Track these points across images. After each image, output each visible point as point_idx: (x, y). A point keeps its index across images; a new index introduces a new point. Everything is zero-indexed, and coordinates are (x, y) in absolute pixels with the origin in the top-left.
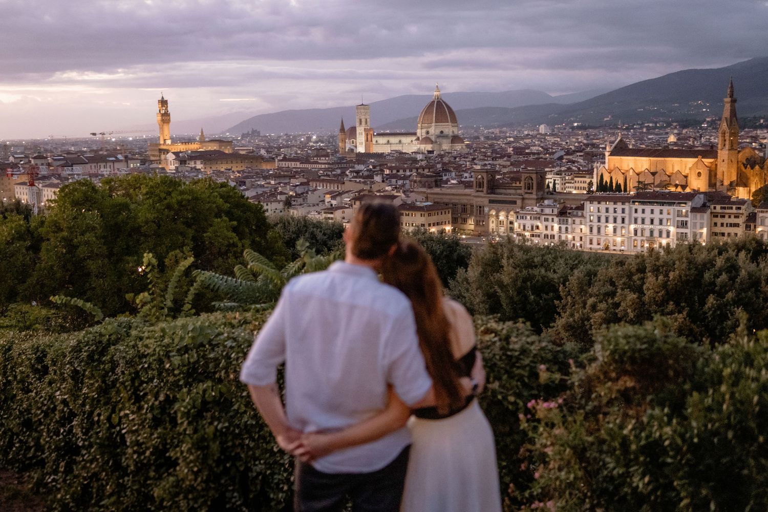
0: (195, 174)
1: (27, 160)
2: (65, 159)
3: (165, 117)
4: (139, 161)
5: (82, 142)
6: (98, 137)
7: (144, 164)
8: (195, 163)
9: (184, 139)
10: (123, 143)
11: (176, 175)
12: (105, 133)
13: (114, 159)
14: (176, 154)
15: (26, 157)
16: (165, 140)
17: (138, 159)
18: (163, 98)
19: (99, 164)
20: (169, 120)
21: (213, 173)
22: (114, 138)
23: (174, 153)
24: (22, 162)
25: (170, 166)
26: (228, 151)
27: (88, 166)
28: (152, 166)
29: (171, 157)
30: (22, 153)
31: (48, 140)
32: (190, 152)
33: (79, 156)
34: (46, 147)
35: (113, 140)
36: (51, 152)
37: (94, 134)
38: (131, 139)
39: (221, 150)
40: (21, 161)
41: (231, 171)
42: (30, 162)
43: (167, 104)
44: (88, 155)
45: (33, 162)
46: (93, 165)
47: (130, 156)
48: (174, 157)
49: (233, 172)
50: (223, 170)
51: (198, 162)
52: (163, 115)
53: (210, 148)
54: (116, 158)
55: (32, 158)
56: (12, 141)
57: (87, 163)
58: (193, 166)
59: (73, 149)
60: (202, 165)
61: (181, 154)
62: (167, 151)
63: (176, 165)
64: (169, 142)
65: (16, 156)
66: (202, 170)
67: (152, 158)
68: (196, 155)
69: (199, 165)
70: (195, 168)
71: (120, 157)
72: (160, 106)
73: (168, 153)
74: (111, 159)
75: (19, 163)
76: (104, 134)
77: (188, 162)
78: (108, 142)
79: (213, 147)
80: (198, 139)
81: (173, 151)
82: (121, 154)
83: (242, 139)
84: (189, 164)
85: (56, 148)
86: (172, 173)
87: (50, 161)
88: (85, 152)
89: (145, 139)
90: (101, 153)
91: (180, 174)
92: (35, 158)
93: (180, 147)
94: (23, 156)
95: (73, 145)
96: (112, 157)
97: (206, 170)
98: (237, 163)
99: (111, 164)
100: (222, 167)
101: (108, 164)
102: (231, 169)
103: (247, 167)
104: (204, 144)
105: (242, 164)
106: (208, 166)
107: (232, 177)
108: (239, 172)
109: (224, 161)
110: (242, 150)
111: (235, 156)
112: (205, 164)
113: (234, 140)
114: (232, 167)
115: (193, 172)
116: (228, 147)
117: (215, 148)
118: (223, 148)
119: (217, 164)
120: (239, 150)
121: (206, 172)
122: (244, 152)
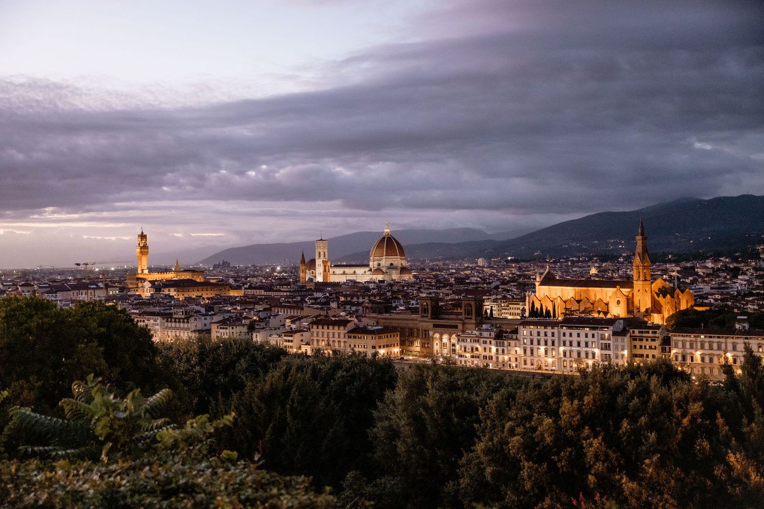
0: (168, 300)
1: (14, 288)
2: (50, 286)
3: (144, 248)
4: (118, 288)
5: (68, 271)
6: (82, 267)
7: (123, 292)
8: (169, 291)
9: (161, 269)
10: (105, 272)
11: (151, 302)
12: (88, 263)
13: (95, 286)
14: (153, 282)
15: (14, 285)
16: (142, 270)
17: (117, 287)
18: (142, 233)
19: (81, 291)
20: (147, 252)
21: (185, 300)
22: (97, 268)
23: (150, 281)
24: (10, 290)
25: (146, 294)
26: (200, 279)
27: (71, 293)
28: (129, 293)
29: (147, 285)
30: (10, 282)
31: (38, 270)
32: (164, 280)
33: (63, 284)
34: (35, 276)
35: (97, 270)
36: (39, 280)
37: (78, 264)
38: (113, 269)
39: (193, 279)
40: (9, 288)
41: (201, 298)
42: (17, 289)
43: (146, 238)
44: (72, 283)
45: (20, 289)
46: (75, 292)
47: (110, 284)
48: (150, 285)
49: (204, 299)
50: (194, 297)
51: (172, 290)
52: (141, 248)
53: (183, 277)
54: (97, 285)
55: (20, 286)
56: (4, 270)
57: (70, 291)
58: (167, 293)
59: (59, 277)
60: (175, 293)
61: (156, 283)
62: (144, 280)
63: (152, 292)
64: (146, 271)
65: (5, 284)
66: (175, 297)
67: (130, 286)
68: (170, 283)
69: (173, 292)
70: (169, 295)
71: (101, 285)
72: (140, 239)
73: (145, 281)
74: (92, 287)
75: (7, 290)
76: (87, 264)
77: (162, 289)
78: (92, 272)
79: (186, 276)
80: (173, 269)
81: (150, 280)
82: (102, 282)
83: (214, 270)
84: (163, 291)
85: (43, 277)
86: (147, 300)
87: (36, 289)
88: (69, 280)
89: (126, 269)
90: (84, 281)
91: (154, 301)
92: (22, 286)
93: (156, 276)
94: (11, 284)
95: (59, 274)
96: (93, 285)
97: (178, 297)
98: (207, 290)
99: (93, 291)
100: (194, 294)
101: (90, 291)
102: (202, 296)
103: (216, 295)
104: (178, 274)
105: (212, 292)
106: (181, 294)
107: (202, 303)
108: (208, 299)
109: (195, 289)
110: (212, 279)
111: (206, 285)
112: (178, 291)
113: (206, 270)
114: (202, 294)
115: (167, 299)
116: (200, 277)
117: (188, 277)
118: (195, 277)
119: (189, 291)
120: (210, 279)
121: (179, 299)
122: (214, 281)
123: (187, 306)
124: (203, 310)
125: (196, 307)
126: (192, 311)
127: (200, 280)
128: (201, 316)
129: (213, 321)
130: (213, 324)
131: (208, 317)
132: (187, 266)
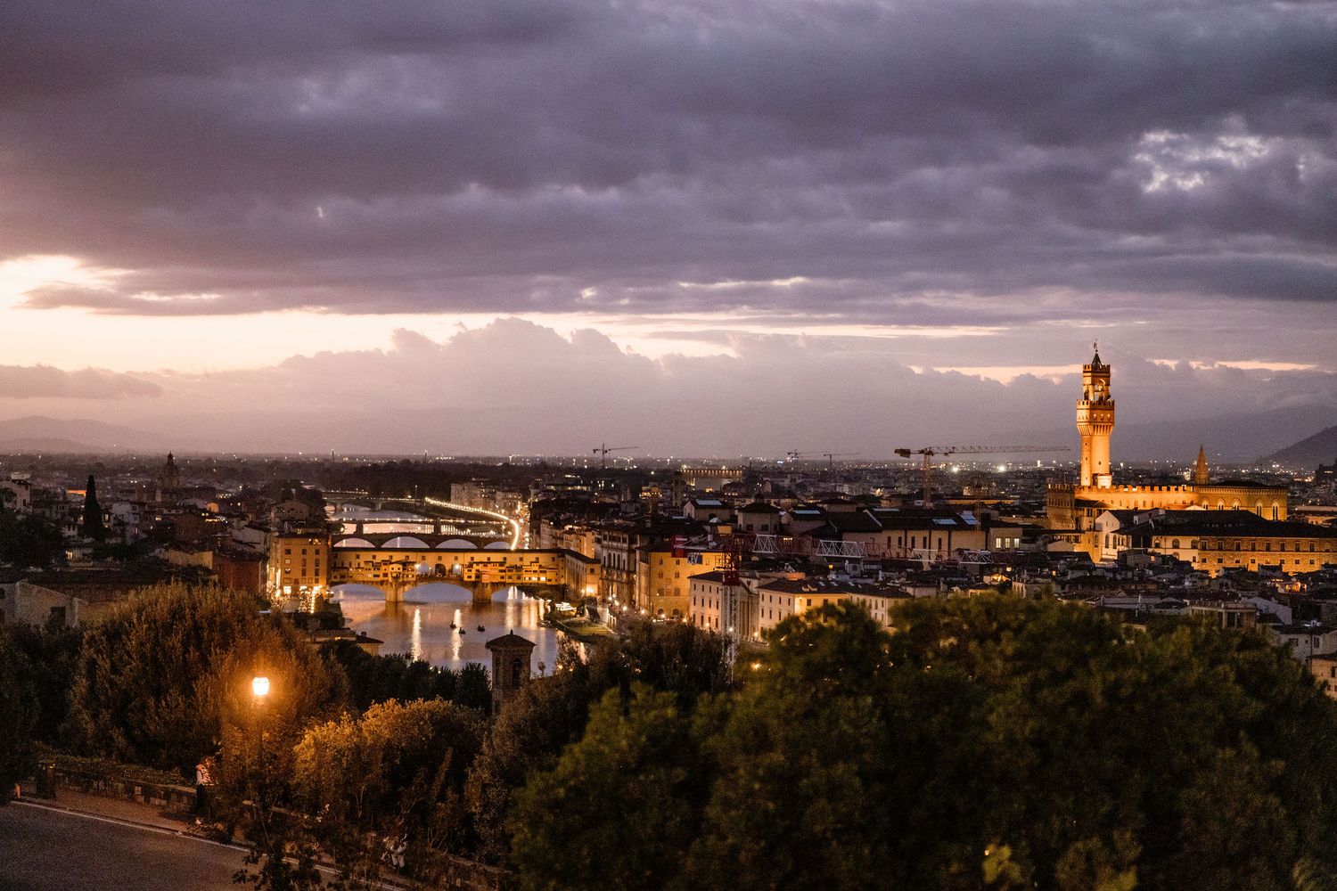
0: (1173, 576)
1: (726, 514)
2: (824, 515)
3: (1102, 406)
4: (1020, 530)
5: (872, 472)
6: (915, 462)
7: (1033, 541)
8: (1176, 546)
9: (1148, 474)
10: (977, 478)
11: (1119, 577)
12: (934, 450)
13: (950, 522)
14: (1121, 515)
15: (725, 506)
16: (1094, 477)
17: (1015, 525)
18: (1097, 359)
19: (910, 534)
20: (1111, 421)
21: (1225, 576)
22: (956, 464)
23: (1116, 513)
24: (714, 520)
25: (1105, 551)
26: (1273, 510)
27: (881, 538)
28: (1052, 548)
29: (1108, 524)
30: (716, 495)
31: (786, 463)
32: (1162, 512)
33: (861, 509)
34: (778, 481)
35: (955, 470)
36: (791, 495)
37: (905, 453)
38: (1002, 469)
39: (1253, 511)
40: (712, 516)
41: (1277, 573)
42: (734, 519)
43: (1108, 377)
44: (885, 506)
45: (740, 521)
46: (895, 535)
47: (995, 514)
48: (1116, 524)
49: (1286, 577)
50: (1254, 568)
51: (1185, 542)
52: (1093, 407)
53: (1221, 503)
54: (958, 519)
55: (741, 509)
56: (695, 462)
57: (879, 531)
58: (1170, 552)
59: (846, 489)
60: (1195, 553)
61: (1136, 518)
62: (1098, 507)
63: (1121, 548)
64: (1105, 481)
65: (700, 502)
66: (1195, 566)
67: (1056, 525)
68: (1180, 520)
69: (1186, 552)
70: (1173, 558)
71: (967, 516)
72: (1088, 380)
73: (1100, 513)
74: (943, 522)
75: (707, 523)
76: (930, 453)
77: (1155, 540)
78: (940, 476)
79: (1229, 501)
80: (1187, 476)
81: (1116, 507)
82: (971, 508)
83: (1318, 482)
84: (1158, 546)
85: (802, 486)
86: (1108, 570)
87: (784, 521)
88: (878, 500)
89: (1040, 471)
90: (919, 503)
91: (1130, 574)
92: (747, 510)
93: (1138, 498)
94: (718, 503)
95: (848, 480)
96: (946, 517)
97: (1204, 567)
98: (1298, 550)
99: (944, 535)
100: (1254, 561)
101: (936, 535)
102: (1279, 568)
103: (1326, 565)
104: (1205, 491)
105: (1314, 556)
106: (1210, 555)
107: (1281, 590)
108: (1301, 577)
109: (1260, 541)
110: (1314, 513)
111: (1294, 529)
112: (1204, 548)
113: (1293, 483)
114: (1282, 562)
115: (1168, 571)
116: (1276, 504)
117: (1236, 504)
118: (1259, 504)
119: (1238, 549)
120: (1307, 513)
121: (1207, 572)
122: (1320, 521)
123: (1234, 596)
124: (1285, 614)
125: (1262, 603)
126: (1250, 614)
127: (1275, 512)
128: (1278, 632)
129: (1318, 651)
130: (1314, 662)
131: (1302, 638)
132: (1230, 467)
